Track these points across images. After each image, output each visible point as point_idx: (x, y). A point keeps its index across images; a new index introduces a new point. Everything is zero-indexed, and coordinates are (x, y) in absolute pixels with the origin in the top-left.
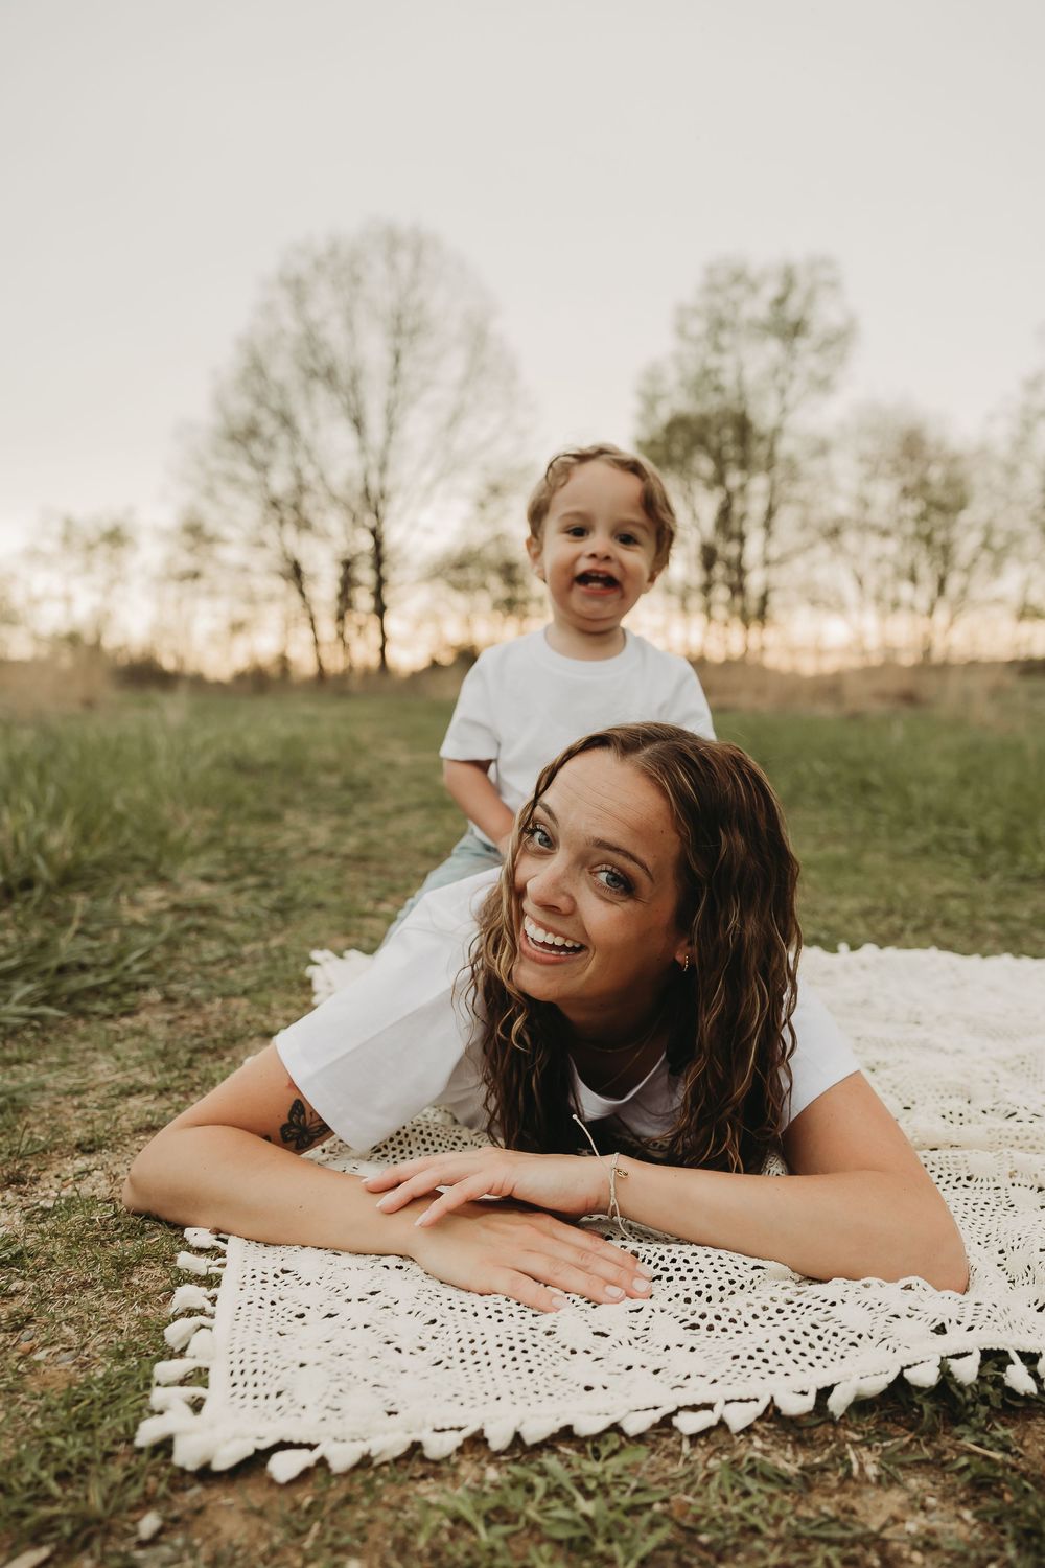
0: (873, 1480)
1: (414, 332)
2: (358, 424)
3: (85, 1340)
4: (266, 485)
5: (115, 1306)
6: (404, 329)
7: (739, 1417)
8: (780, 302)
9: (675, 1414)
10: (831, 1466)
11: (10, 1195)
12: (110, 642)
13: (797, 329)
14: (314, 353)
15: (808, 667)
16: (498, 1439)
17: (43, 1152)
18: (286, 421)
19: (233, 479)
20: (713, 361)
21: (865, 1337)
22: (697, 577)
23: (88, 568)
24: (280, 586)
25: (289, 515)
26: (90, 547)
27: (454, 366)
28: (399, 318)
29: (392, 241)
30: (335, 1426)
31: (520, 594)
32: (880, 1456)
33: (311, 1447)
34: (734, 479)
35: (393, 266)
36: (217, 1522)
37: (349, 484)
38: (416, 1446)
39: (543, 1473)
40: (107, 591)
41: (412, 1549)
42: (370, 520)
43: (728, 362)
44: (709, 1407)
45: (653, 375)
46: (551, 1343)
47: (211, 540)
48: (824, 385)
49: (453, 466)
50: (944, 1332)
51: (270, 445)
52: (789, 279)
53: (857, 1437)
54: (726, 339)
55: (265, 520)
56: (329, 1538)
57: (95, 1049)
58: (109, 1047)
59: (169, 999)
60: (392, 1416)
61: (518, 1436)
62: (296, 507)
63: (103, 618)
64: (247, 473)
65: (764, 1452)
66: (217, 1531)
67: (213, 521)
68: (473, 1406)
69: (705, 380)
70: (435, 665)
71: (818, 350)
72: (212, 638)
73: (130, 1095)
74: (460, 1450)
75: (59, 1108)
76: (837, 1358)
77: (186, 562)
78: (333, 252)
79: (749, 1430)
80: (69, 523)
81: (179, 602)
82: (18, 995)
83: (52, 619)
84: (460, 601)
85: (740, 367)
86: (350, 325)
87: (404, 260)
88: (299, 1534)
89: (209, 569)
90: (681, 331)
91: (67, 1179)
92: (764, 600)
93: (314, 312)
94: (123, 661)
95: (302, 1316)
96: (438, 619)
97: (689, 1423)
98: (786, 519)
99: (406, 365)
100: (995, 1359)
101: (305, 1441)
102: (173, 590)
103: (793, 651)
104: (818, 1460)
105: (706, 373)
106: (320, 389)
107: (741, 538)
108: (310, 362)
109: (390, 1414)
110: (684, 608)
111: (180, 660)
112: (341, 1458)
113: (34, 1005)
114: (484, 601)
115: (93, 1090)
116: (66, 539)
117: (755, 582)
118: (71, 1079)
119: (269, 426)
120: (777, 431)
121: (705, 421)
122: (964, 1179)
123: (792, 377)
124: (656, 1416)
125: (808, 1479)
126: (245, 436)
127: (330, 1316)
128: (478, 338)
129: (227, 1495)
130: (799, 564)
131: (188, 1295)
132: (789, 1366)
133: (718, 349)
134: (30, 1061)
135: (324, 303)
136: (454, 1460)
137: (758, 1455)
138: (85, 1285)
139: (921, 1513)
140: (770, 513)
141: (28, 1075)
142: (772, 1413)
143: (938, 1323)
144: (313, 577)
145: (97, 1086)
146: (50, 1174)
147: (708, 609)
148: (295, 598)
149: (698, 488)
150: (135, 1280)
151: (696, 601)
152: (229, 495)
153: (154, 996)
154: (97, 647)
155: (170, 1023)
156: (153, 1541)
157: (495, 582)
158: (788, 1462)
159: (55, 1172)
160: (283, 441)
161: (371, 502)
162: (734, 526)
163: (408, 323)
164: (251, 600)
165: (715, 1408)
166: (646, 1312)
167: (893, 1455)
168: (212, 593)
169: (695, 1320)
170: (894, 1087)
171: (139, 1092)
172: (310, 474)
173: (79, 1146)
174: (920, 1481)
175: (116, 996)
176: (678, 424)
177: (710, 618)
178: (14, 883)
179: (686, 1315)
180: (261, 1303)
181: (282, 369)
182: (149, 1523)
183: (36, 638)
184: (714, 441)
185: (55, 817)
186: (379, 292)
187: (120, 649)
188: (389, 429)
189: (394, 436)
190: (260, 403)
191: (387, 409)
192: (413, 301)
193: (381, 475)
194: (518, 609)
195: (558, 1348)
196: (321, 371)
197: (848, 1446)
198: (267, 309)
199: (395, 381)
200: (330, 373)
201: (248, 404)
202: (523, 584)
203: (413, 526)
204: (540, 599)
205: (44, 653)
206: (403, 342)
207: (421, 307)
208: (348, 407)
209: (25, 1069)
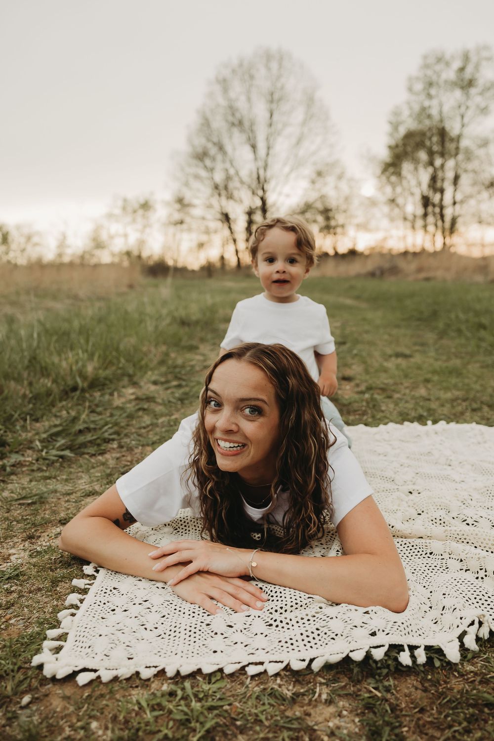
0: (323, 701)
1: (280, 100)
2: (254, 147)
3: (30, 616)
4: (212, 178)
5: (46, 600)
6: (274, 99)
7: (273, 669)
8: (462, 70)
9: (247, 665)
10: (307, 693)
11: (27, 544)
12: (145, 255)
13: (471, 83)
14: (233, 115)
15: (476, 253)
16: (170, 673)
17: (46, 523)
18: (221, 148)
19: (197, 177)
20: (427, 103)
21: (339, 635)
22: (420, 211)
23: (134, 221)
24: (219, 224)
25: (223, 193)
26: (135, 212)
27: (299, 115)
28: (272, 94)
29: (268, 57)
30: (107, 663)
31: (333, 223)
32: (331, 691)
33: (95, 671)
34: (438, 162)
35: (268, 69)
36: (52, 701)
37: (250, 175)
38: (138, 673)
39: (183, 689)
40: (142, 231)
41: (118, 719)
42: (260, 193)
43: (435, 103)
44: (262, 663)
45: (396, 113)
46: (207, 630)
47: (189, 205)
48: (484, 111)
49: (299, 164)
50: (376, 635)
51: (214, 159)
52: (466, 58)
53: (323, 681)
54: (433, 91)
55: (212, 195)
56: (88, 713)
57: (83, 472)
58: (88, 471)
59: (120, 447)
61: (178, 672)
62: (226, 188)
63: (141, 243)
64: (203, 173)
65: (280, 686)
66: (51, 704)
67: (188, 196)
68: (165, 657)
69: (423, 113)
71: (481, 94)
72: (191, 250)
73: (89, 496)
74: (155, 676)
75: (59, 502)
76: (324, 645)
77: (177, 216)
78: (241, 65)
79: (277, 675)
80: (125, 200)
81: (174, 235)
82: (58, 444)
83: (119, 245)
85: (441, 105)
86: (249, 99)
87: (274, 65)
88: (80, 708)
89: (187, 219)
90: (410, 89)
91: (51, 537)
92: (454, 222)
93: (232, 95)
94: (151, 263)
95: (113, 610)
97: (252, 670)
98: (464, 180)
99: (275, 117)
100: (396, 648)
101: (94, 668)
102: (172, 229)
103: (470, 245)
104: (302, 691)
105: (423, 109)
106: (236, 131)
107: (442, 191)
108: (230, 118)
109: (129, 659)
110: (413, 227)
111: (176, 261)
112: (106, 676)
113: (63, 450)
114: (316, 227)
115: (75, 493)
116: (124, 209)
117: (449, 212)
118: (68, 488)
119: (213, 151)
120: (459, 138)
121: (423, 134)
122: (428, 554)
123: (467, 108)
124: (238, 666)
125: (295, 699)
126: (201, 156)
127: (125, 611)
128: (310, 101)
129: (60, 689)
130: (472, 202)
131: (73, 598)
132: (302, 647)
133: (429, 96)
134: (55, 478)
135: (237, 90)
136: (152, 680)
137: (276, 687)
138: (39, 590)
139: (338, 718)
140: (456, 178)
141: (52, 485)
142: (287, 668)
143: (373, 631)
144: (235, 220)
145: (77, 491)
146: (45, 534)
147: (425, 227)
148: (227, 232)
149: (421, 170)
150: (58, 589)
151: (419, 223)
152: (195, 184)
153: (115, 445)
154: (139, 257)
155: (117, 459)
156: (27, 706)
157: (320, 219)
158: (288, 691)
159: (47, 534)
160: (219, 157)
161: (260, 183)
162: (439, 184)
163: (276, 96)
164: (207, 232)
165: (264, 664)
166: (252, 617)
167: (337, 690)
168: (190, 230)
169: (272, 622)
170: (414, 504)
171: (93, 494)
172: (232, 172)
173: (60, 521)
174: (344, 703)
175: (99, 445)
176: (409, 135)
177: (426, 231)
178: (67, 389)
179: (269, 620)
180: (100, 604)
181: (218, 123)
182: (26, 699)
183: (113, 255)
184: (428, 143)
185: (91, 357)
186: (263, 82)
187: (149, 257)
188: (269, 148)
189: (271, 152)
190: (208, 140)
191: (267, 139)
192: (279, 85)
193: (265, 170)
194: (332, 230)
195: (209, 632)
196: (236, 122)
197: (318, 685)
198: (211, 95)
199: (270, 125)
200: (241, 123)
201: (203, 141)
202: (334, 218)
203: (280, 194)
204: (343, 226)
205: (116, 260)
206: (274, 106)
207: (282, 88)
208: (249, 139)
209: (51, 482)
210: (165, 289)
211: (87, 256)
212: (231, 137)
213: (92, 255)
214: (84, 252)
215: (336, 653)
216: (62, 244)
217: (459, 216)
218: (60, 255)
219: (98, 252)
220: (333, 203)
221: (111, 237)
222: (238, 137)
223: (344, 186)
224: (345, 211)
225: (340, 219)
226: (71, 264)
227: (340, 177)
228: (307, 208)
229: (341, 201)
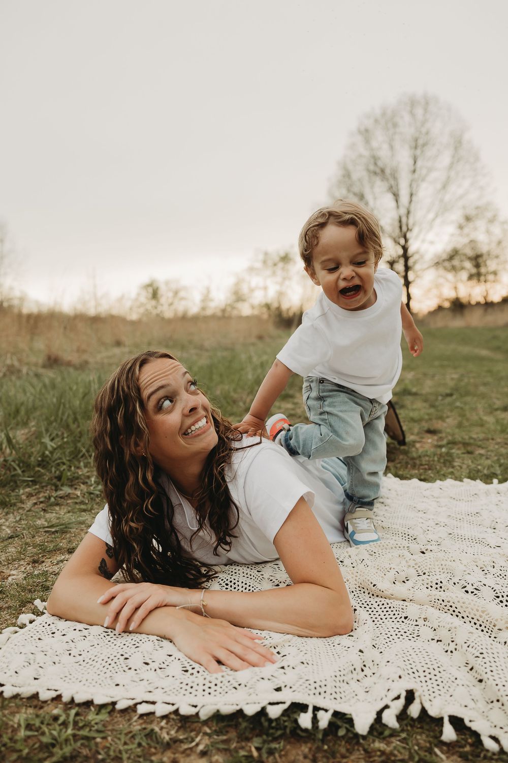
0: (198, 751)
1: (424, 145)
2: (396, 196)
6: (418, 145)
7: (161, 710)
9: (140, 703)
11: (29, 567)
12: (285, 306)
14: (376, 164)
17: (56, 551)
18: (362, 197)
21: (243, 685)
23: (274, 273)
26: (275, 265)
27: (446, 159)
28: (416, 140)
29: (413, 103)
30: (15, 680)
31: (484, 270)
32: (211, 742)
35: (412, 113)
37: (392, 224)
38: (37, 694)
39: (68, 715)
40: (282, 284)
42: (402, 241)
44: (154, 703)
49: (445, 208)
50: (281, 690)
53: (208, 731)
61: (72, 700)
63: (281, 295)
65: (162, 728)
68: (68, 683)
70: (440, 308)
74: (53, 699)
76: (223, 693)
78: (384, 114)
79: (163, 717)
80: (266, 254)
83: (258, 298)
84: (450, 276)
86: (392, 147)
87: (419, 111)
91: (53, 563)
93: (374, 144)
95: (53, 633)
96: (438, 286)
97: (142, 709)
99: (419, 163)
100: (299, 707)
104: (181, 737)
106: (378, 180)
108: (372, 167)
109: (35, 679)
112: (9, 692)
114: (464, 275)
116: (265, 262)
122: (403, 618)
124: (131, 703)
125: (170, 745)
128: (458, 143)
131: (26, 618)
132: (200, 692)
135: (379, 139)
137: (157, 729)
142: (176, 712)
143: (278, 686)
146: (50, 560)
157: (468, 265)
158: (167, 735)
159: (52, 560)
161: (403, 233)
163: (420, 142)
165: (156, 704)
166: (172, 658)
167: (218, 743)
169: (189, 668)
174: (220, 758)
183: (253, 307)
186: (407, 129)
187: (288, 310)
188: (411, 195)
189: (414, 198)
190: (349, 190)
191: (411, 185)
192: (424, 130)
193: (408, 217)
194: (482, 278)
195: (124, 666)
196: (378, 171)
197: (201, 734)
198: (352, 146)
199: (414, 171)
200: (383, 171)
201: (344, 191)
202: (486, 265)
203: (423, 241)
204: (495, 273)
205: (256, 312)
206: (418, 152)
207: (427, 133)
208: (391, 187)
211: (229, 309)
212: (372, 187)
213: (233, 308)
214: (226, 305)
215: (231, 703)
216: (206, 298)
218: (204, 309)
219: (240, 305)
220: (484, 249)
221: (252, 290)
222: (380, 186)
223: (497, 230)
224: (497, 257)
225: (492, 265)
226: (213, 317)
227: (492, 221)
228: (454, 255)
229: (493, 245)
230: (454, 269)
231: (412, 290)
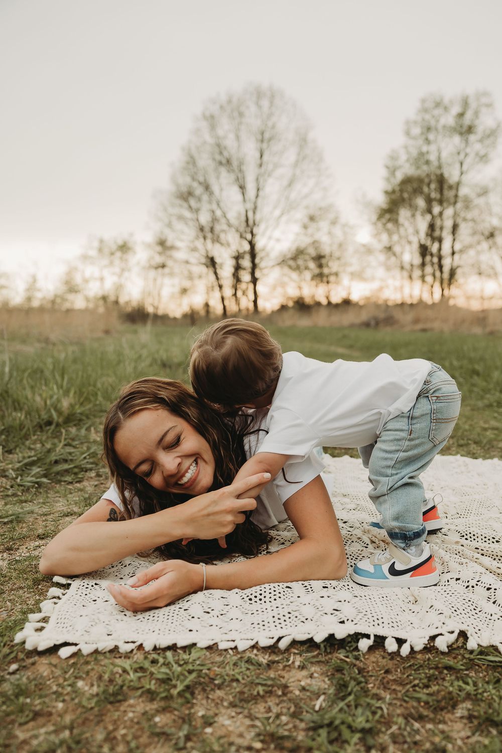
0: (297, 666)
1: (270, 140)
2: (242, 188)
3: (13, 607)
4: (198, 220)
5: (28, 595)
6: (264, 139)
7: (243, 645)
8: (461, 115)
9: (220, 642)
10: (281, 661)
11: (5, 555)
12: (122, 300)
13: (470, 130)
14: (221, 153)
15: (476, 306)
16: (148, 647)
17: (23, 538)
18: (207, 188)
19: (180, 218)
20: (425, 149)
22: (417, 260)
23: (111, 263)
24: (204, 269)
25: (209, 235)
26: (112, 254)
27: (291, 156)
28: (262, 133)
29: (259, 94)
30: (87, 638)
31: (326, 271)
32: (304, 659)
33: (76, 645)
34: (436, 210)
35: (259, 107)
36: (38, 668)
37: (238, 218)
38: (116, 647)
39: (165, 658)
40: (120, 275)
41: (103, 679)
42: (249, 237)
43: (433, 148)
44: (233, 641)
45: (393, 157)
46: (184, 614)
47: (172, 248)
48: (483, 158)
49: (290, 207)
50: (344, 623)
51: (199, 199)
52: (465, 103)
53: (297, 652)
54: (431, 137)
55: (197, 238)
56: (74, 675)
57: (60, 497)
58: (65, 496)
59: (98, 475)
60: (110, 636)
61: (156, 646)
62: (212, 230)
63: (119, 288)
64: (187, 214)
66: (38, 671)
67: (171, 239)
68: (142, 634)
69: (421, 158)
70: (283, 308)
71: (481, 141)
72: (172, 296)
73: (67, 516)
74: (133, 650)
75: (37, 521)
76: (294, 626)
77: (159, 259)
78: (230, 101)
80: (101, 241)
81: (155, 280)
82: (33, 472)
83: (94, 289)
84: (294, 275)
85: (439, 151)
86: (238, 138)
87: (265, 103)
88: (66, 672)
89: (170, 263)
90: (408, 133)
91: (30, 549)
92: (452, 273)
93: (220, 132)
94: (129, 309)
95: (95, 601)
96: (283, 285)
97: (224, 646)
98: (464, 230)
99: (265, 158)
101: (75, 643)
102: (152, 273)
103: (469, 298)
104: (277, 659)
105: (422, 154)
106: (223, 171)
107: (440, 240)
108: (218, 157)
109: (108, 635)
110: (410, 277)
111: (156, 308)
112: (87, 650)
113: (37, 478)
114: (308, 275)
115: (53, 514)
116: (100, 250)
117: (447, 263)
118: (45, 510)
119: (199, 191)
120: (458, 184)
121: (420, 180)
123: (466, 155)
124: (211, 642)
125: (270, 665)
126: (186, 196)
127: (107, 601)
128: (303, 141)
129: (46, 660)
130: (472, 252)
131: (54, 591)
132: (273, 628)
133: (428, 141)
134: (30, 502)
135: (225, 127)
138: (21, 588)
139: (310, 678)
140: (455, 227)
141: (28, 507)
142: (256, 645)
143: (342, 619)
144: (221, 265)
145: (55, 512)
146: (24, 547)
147: (423, 277)
148: (212, 277)
149: (419, 217)
150: (40, 587)
151: (417, 273)
152: (179, 226)
153: (93, 474)
154: (116, 302)
155: (96, 486)
156: (14, 673)
157: (312, 265)
158: (263, 659)
159: (26, 546)
160: (205, 197)
161: (249, 227)
162: (437, 233)
163: (267, 135)
164: (190, 277)
165: (235, 641)
166: (230, 606)
167: (310, 658)
168: (171, 274)
171: (71, 515)
172: (218, 213)
173: (38, 536)
174: (316, 668)
175: (76, 474)
176: (407, 181)
177: (424, 281)
178: (42, 423)
180: (81, 594)
181: (205, 161)
182: (14, 667)
183: (87, 299)
184: (426, 189)
185: (67, 393)
186: (253, 120)
187: (127, 303)
188: (258, 190)
189: (261, 193)
190: (193, 179)
191: (257, 179)
192: (270, 124)
193: (254, 213)
194: (325, 279)
195: (187, 616)
196: (224, 161)
197: (292, 654)
198: (197, 132)
199: (261, 165)
200: (228, 161)
201: (188, 180)
202: (327, 266)
203: (270, 238)
204: (336, 274)
205: (91, 306)
206: (265, 145)
207: (273, 127)
208: (238, 179)
209: (28, 505)
210: (145, 334)
211: (58, 301)
212: (218, 178)
213: (64, 300)
214: (56, 296)
215: (304, 633)
216: (32, 287)
217: (458, 267)
218: (29, 299)
219: (71, 297)
220: (326, 250)
221: (86, 281)
222: (226, 177)
223: (338, 231)
224: (339, 259)
225: (334, 266)
226: (41, 310)
227: (334, 222)
228: (299, 253)
229: (335, 247)
230: (297, 268)
231: (259, 288)
